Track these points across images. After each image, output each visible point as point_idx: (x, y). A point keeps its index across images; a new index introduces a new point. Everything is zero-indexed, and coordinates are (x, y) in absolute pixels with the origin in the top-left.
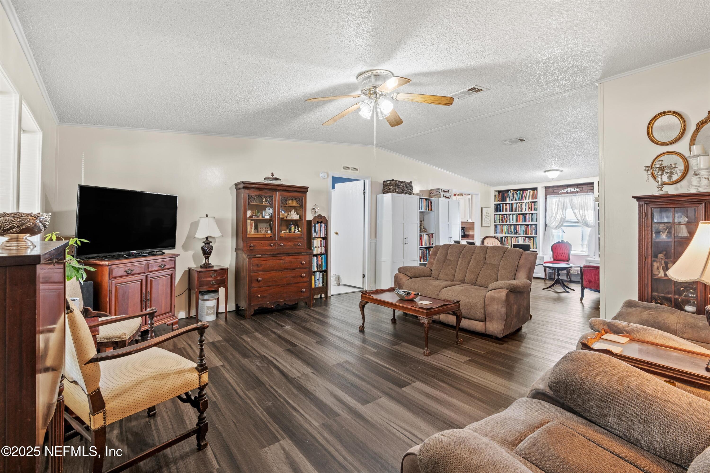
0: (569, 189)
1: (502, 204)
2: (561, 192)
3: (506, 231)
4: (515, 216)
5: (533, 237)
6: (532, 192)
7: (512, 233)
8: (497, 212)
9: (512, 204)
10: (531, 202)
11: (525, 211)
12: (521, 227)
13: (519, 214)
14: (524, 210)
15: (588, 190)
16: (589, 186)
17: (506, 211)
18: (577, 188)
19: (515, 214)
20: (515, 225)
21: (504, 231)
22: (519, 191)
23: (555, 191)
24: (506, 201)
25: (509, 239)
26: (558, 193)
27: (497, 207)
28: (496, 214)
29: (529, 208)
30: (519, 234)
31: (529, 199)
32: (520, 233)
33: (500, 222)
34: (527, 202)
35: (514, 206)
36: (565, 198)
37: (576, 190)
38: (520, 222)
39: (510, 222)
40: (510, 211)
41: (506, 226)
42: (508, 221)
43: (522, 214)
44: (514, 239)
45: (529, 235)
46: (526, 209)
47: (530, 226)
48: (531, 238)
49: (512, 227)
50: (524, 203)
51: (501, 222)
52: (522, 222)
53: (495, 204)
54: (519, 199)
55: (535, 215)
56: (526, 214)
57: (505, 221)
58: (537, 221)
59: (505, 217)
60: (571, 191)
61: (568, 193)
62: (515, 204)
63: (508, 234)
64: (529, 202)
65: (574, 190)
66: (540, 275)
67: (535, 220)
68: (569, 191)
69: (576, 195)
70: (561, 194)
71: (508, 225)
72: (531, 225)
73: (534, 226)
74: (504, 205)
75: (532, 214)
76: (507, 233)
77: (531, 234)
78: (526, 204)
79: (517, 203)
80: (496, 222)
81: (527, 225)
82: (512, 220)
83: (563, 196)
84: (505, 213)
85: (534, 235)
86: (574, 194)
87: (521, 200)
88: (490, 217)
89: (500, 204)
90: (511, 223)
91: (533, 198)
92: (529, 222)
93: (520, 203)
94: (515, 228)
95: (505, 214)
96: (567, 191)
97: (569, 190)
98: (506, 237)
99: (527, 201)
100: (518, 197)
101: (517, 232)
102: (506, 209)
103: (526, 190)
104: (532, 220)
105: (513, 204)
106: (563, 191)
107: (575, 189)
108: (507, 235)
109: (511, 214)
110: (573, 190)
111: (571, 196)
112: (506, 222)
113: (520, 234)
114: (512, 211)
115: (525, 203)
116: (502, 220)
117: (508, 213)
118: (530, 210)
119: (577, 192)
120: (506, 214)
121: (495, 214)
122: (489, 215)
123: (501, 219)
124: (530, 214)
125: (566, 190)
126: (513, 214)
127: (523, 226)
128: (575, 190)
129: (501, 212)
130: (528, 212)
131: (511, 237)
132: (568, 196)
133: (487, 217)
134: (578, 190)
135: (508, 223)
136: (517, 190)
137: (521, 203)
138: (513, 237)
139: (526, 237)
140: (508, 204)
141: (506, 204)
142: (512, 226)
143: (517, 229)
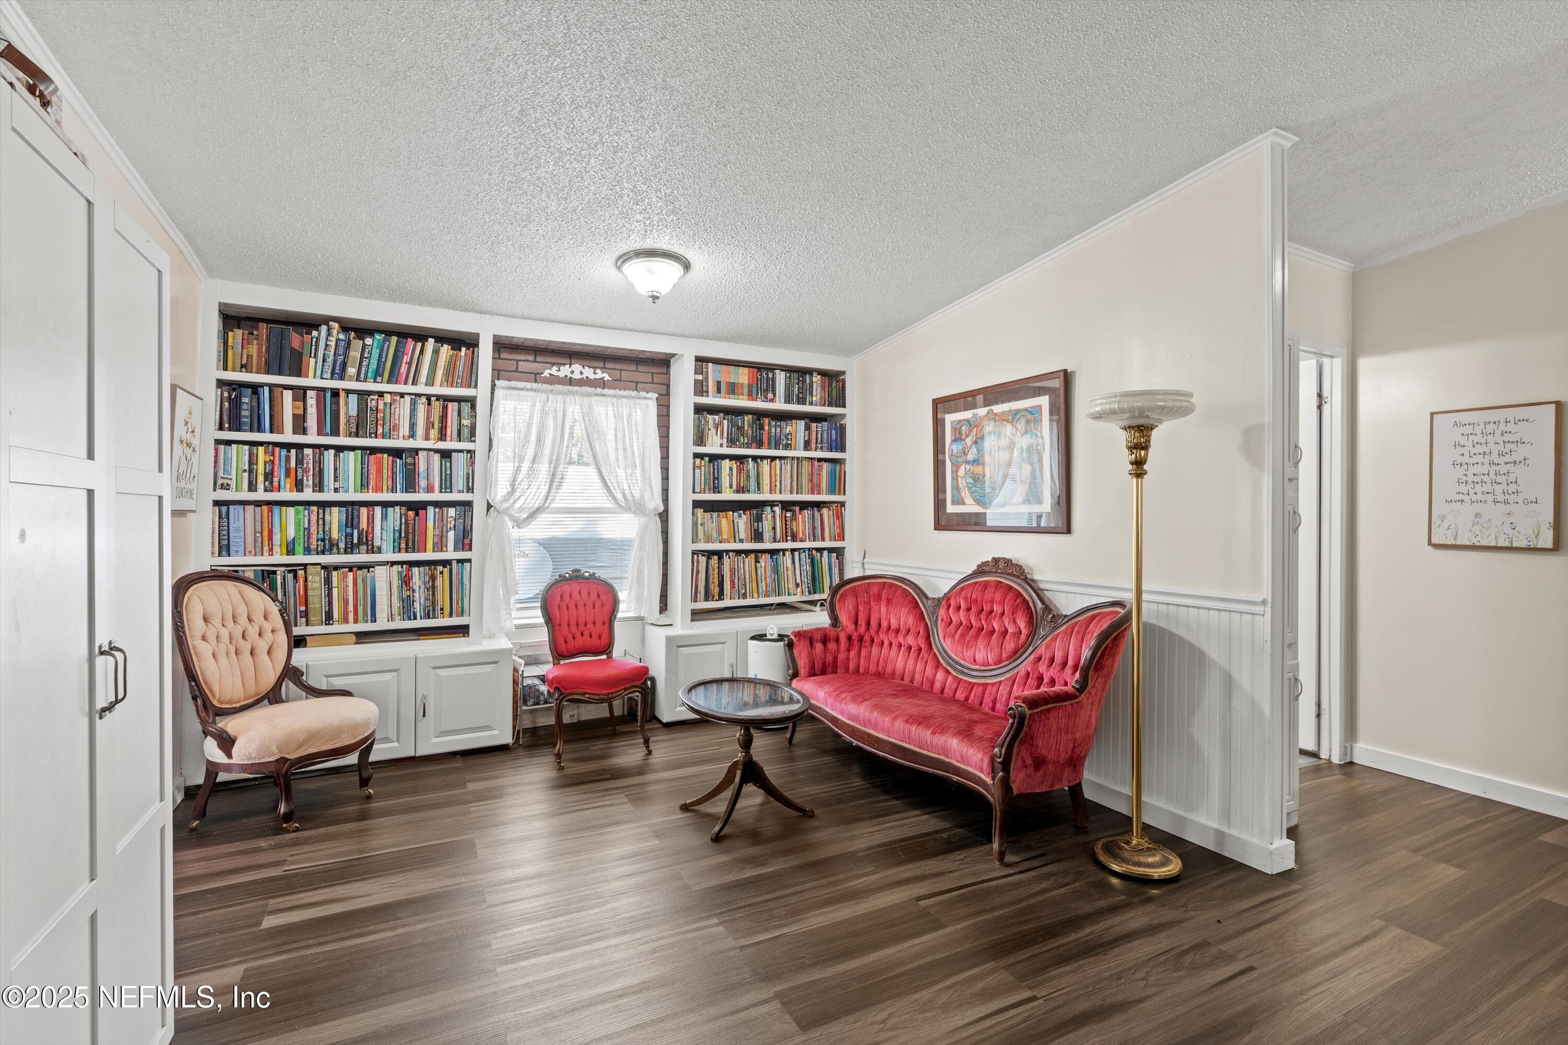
0: (577, 367)
1: (272, 386)
2: (546, 373)
3: (291, 534)
4: (351, 458)
5: (445, 563)
6: (445, 349)
7: (329, 546)
8: (236, 426)
9: (335, 393)
10: (438, 398)
11: (412, 435)
12: (384, 517)
13: (374, 451)
14: (405, 430)
15: (637, 383)
16: (641, 368)
17: (300, 425)
18: (604, 369)
19: (353, 449)
20: (351, 506)
21: (277, 538)
22: (378, 337)
23: (523, 366)
24: (298, 371)
25: (316, 580)
26: (536, 377)
27: (235, 404)
28: (229, 443)
29: (429, 425)
30: (372, 550)
31: (430, 382)
32: (377, 543)
33: (252, 487)
34: (420, 395)
35: (349, 407)
36: (568, 398)
37: (600, 374)
38: (378, 489)
39: (319, 486)
40: (320, 432)
41: (291, 510)
42: (309, 482)
43: (397, 453)
44: (345, 577)
45: (429, 555)
46: (412, 426)
47: (431, 510)
48: (440, 568)
49: (335, 517)
50: (402, 395)
51: (261, 486)
52: (394, 490)
53: (221, 383)
54: (378, 373)
55: (459, 460)
56: (416, 451)
57: (288, 483)
58: (470, 489)
59: (288, 459)
60: (584, 376)
61: (570, 382)
62: (353, 398)
63: (307, 551)
64: (429, 397)
65: (592, 376)
66: (496, 732)
67: (459, 481)
68: (577, 376)
69: (604, 395)
70: (547, 381)
71: (308, 504)
72: (436, 504)
73: (452, 512)
74: (288, 395)
75: (446, 455)
76: (299, 549)
77: (440, 546)
78: (413, 404)
79: (369, 393)
80: (225, 487)
81: (418, 507)
82: (336, 479)
83: (559, 393)
84: (288, 436)
85: (450, 554)
86: (599, 390)
87: (389, 382)
88: (197, 454)
89: (255, 388)
90: (328, 495)
91: (450, 380)
92: (430, 489)
93: (381, 394)
94: (351, 522)
95: (288, 446)
96: (570, 375)
97: (577, 370)
98: (293, 569)
99: (421, 389)
100: (373, 366)
101: (366, 542)
102: (295, 417)
103: (419, 335)
104: (447, 484)
105: (342, 394)
106: (554, 370)
107: (598, 371)
108: (300, 558)
109: (327, 447)
110: (589, 373)
111: (589, 395)
112: (299, 486)
113: (379, 550)
114: (335, 432)
115: (407, 398)
116: (269, 476)
117: (312, 438)
118: (434, 433)
119: (602, 384)
120: (300, 447)
121: (218, 442)
122: (195, 442)
123: (261, 469)
124: (436, 451)
125: (565, 371)
126: (339, 449)
127: (394, 514)
128: (598, 376)
129: (260, 430)
130: (429, 444)
131: (324, 567)
132: (576, 393)
133: (189, 452)
134: (607, 377)
135: (308, 494)
136: (362, 330)
137: (388, 398)
138: (336, 568)
139: (412, 564)
140: (311, 394)
141: (300, 393)
142: (335, 510)
143: (364, 525)
